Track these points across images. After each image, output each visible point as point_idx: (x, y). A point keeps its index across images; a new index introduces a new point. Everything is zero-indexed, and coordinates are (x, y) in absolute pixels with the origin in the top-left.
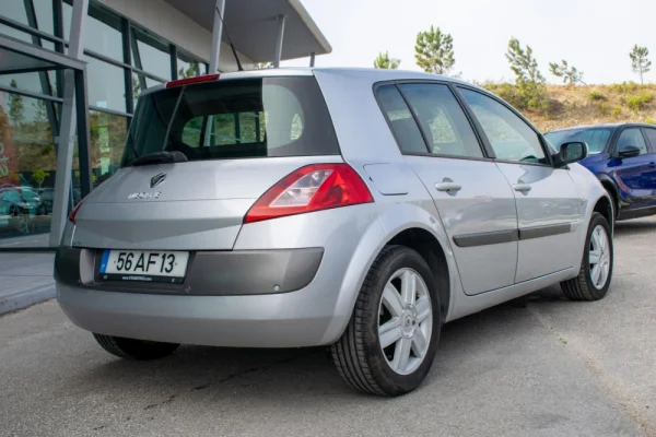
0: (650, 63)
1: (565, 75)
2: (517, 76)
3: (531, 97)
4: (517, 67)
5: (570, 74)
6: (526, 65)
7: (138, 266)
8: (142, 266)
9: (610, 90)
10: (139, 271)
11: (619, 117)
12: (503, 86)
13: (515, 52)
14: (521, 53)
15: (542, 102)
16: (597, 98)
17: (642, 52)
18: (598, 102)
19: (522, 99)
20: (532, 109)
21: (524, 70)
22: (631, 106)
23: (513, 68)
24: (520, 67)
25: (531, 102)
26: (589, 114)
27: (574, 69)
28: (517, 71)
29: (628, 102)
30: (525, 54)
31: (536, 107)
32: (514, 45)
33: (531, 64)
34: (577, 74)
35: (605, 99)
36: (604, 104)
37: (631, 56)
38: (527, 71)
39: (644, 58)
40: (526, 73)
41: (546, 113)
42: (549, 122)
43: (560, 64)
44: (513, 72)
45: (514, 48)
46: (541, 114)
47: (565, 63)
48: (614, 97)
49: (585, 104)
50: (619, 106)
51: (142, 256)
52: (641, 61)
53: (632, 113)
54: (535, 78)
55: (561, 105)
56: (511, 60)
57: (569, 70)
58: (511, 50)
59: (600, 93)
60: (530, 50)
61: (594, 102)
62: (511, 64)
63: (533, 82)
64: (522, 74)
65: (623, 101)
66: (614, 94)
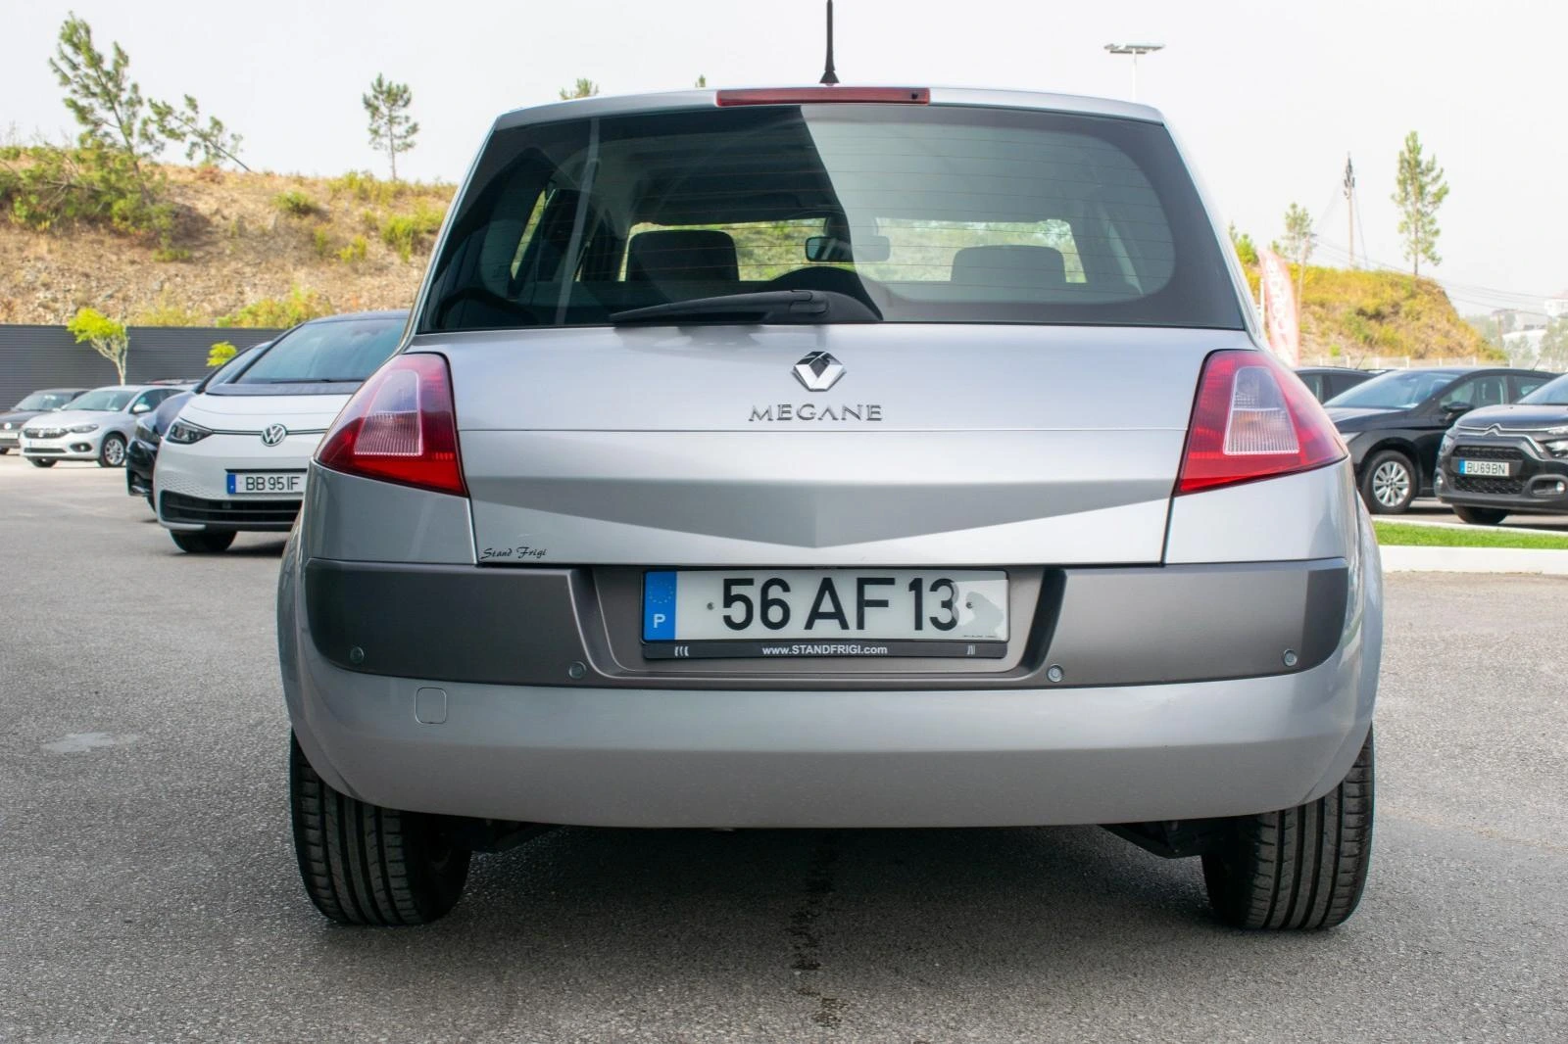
0: (414, 129)
1: (191, 138)
2: (85, 129)
3: (122, 194)
4: (83, 102)
5: (204, 137)
6: (111, 99)
7: (815, 615)
8: (838, 615)
9: (336, 193)
10: (827, 628)
11: (361, 266)
12: (38, 154)
13: (80, 59)
14: (96, 61)
15: (153, 209)
16: (302, 210)
17: (395, 96)
18: (308, 221)
19: (95, 195)
20: (122, 227)
21: (101, 112)
22: (391, 241)
23: (73, 105)
24: (96, 103)
25: (119, 205)
26: (280, 253)
27: (217, 124)
28: (83, 114)
29: (384, 227)
30: (108, 66)
31: (137, 221)
32: (76, 36)
33: (124, 97)
34: (225, 138)
35: (322, 215)
36: (322, 230)
37: (368, 104)
38: (110, 116)
39: (401, 112)
40: (110, 122)
41: (164, 241)
42: (172, 268)
43: (179, 106)
44: (71, 114)
45: (76, 47)
46: (149, 243)
47: (192, 103)
48: (347, 213)
49: (270, 223)
50: (358, 238)
51: (827, 586)
52: (391, 121)
53: (395, 258)
54: (135, 140)
55: (206, 221)
56: (66, 80)
57: (205, 125)
58: (68, 50)
59: (307, 196)
60: (122, 58)
61: (295, 222)
62: (66, 92)
63: (130, 148)
64: (97, 124)
65: (370, 226)
66: (344, 204)
